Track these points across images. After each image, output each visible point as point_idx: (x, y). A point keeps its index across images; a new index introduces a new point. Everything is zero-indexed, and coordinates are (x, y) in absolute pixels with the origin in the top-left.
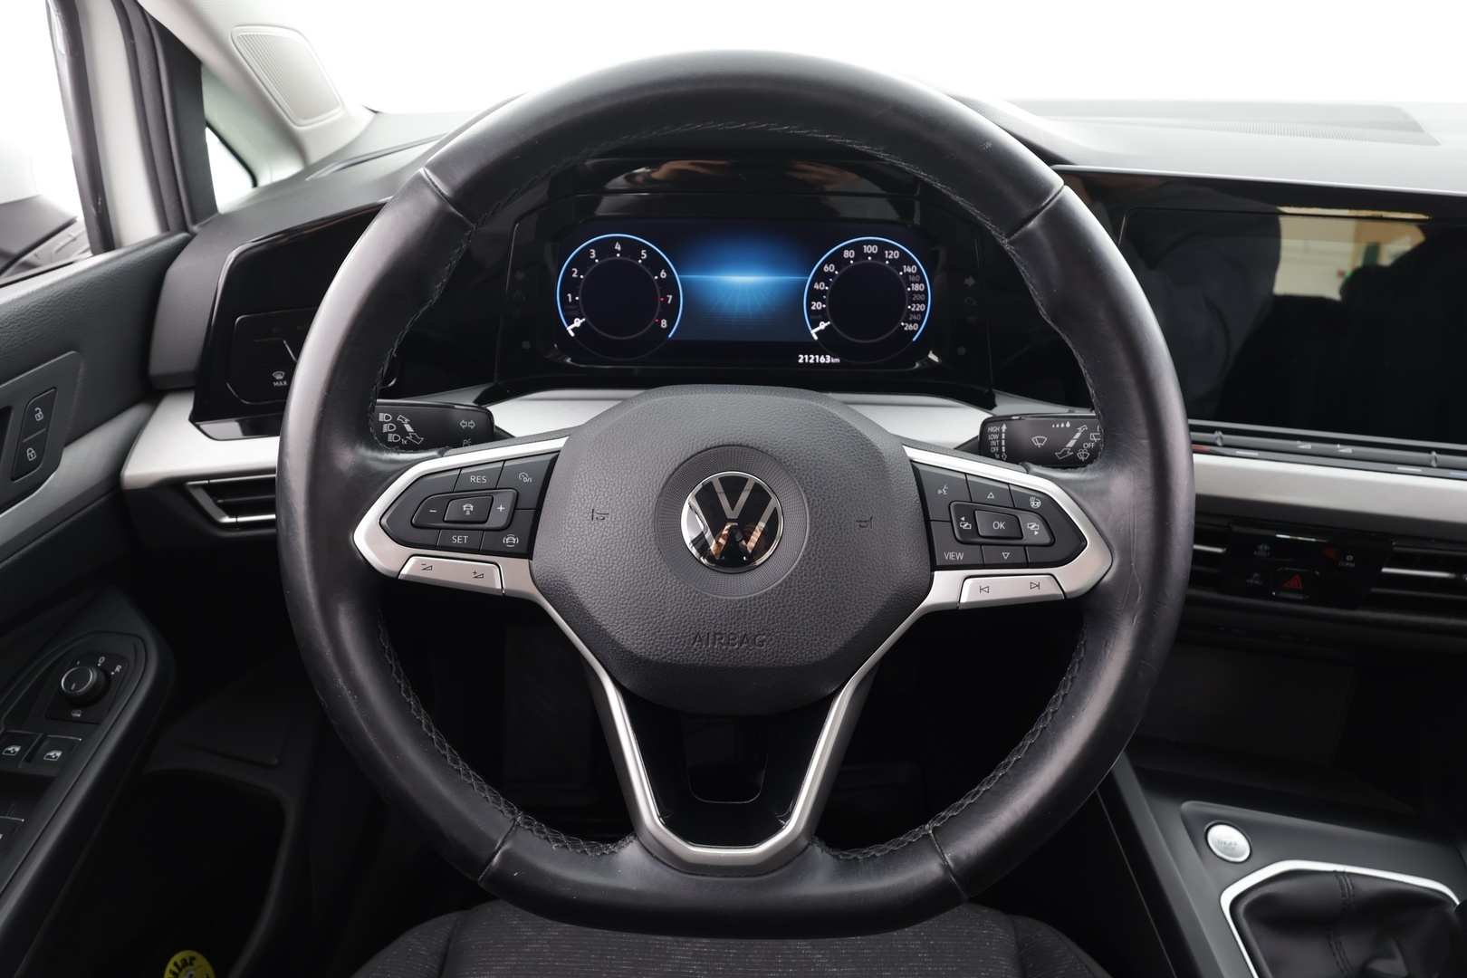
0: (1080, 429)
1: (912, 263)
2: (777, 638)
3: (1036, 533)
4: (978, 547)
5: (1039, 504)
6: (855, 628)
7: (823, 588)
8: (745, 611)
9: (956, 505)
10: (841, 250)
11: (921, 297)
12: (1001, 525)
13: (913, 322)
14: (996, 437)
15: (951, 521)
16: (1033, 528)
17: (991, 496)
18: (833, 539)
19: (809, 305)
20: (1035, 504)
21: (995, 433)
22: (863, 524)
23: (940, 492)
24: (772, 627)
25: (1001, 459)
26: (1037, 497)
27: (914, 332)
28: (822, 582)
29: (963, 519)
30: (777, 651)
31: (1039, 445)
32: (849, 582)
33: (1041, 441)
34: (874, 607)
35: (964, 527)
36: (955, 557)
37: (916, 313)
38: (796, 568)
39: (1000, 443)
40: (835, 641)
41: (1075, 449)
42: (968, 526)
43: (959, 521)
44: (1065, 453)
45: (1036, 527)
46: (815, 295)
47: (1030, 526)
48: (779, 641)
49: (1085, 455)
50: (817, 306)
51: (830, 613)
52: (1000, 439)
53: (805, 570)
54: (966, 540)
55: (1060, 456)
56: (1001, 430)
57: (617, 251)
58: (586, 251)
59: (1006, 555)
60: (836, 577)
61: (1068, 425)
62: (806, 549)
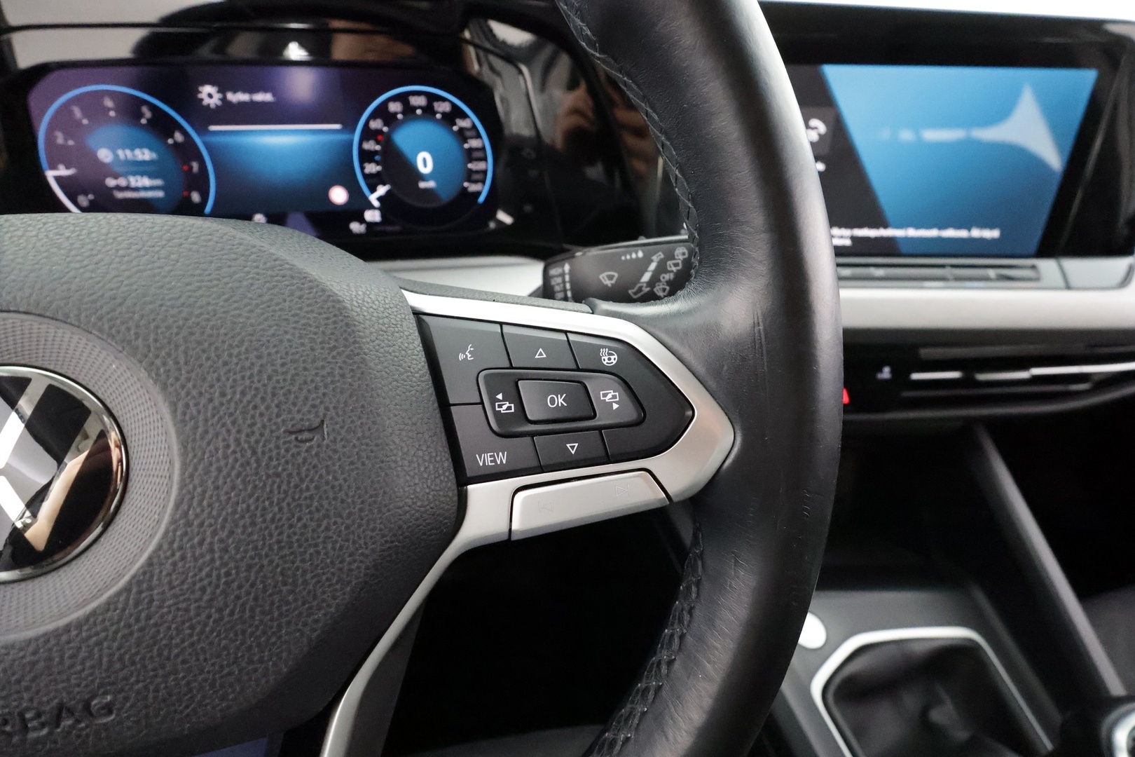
0: (654, 258)
1: (464, 116)
2: (138, 693)
3: (615, 406)
4: (528, 439)
5: (614, 359)
6: (314, 630)
7: (228, 574)
8: (50, 659)
9: (486, 376)
10: (385, 103)
11: (480, 154)
12: (560, 400)
13: (476, 182)
14: (559, 280)
15: (482, 403)
16: (610, 398)
17: (541, 354)
18: (238, 475)
19: (362, 168)
20: (609, 359)
21: (557, 276)
22: (305, 435)
23: (461, 357)
24: (121, 675)
25: (566, 299)
26: (610, 348)
27: (478, 194)
28: (224, 564)
29: (500, 396)
30: (147, 716)
31: (609, 283)
32: (286, 551)
33: (610, 278)
34: (349, 583)
35: (503, 409)
36: (494, 461)
37: (477, 172)
38: (160, 547)
39: (565, 287)
40: (275, 665)
41: (652, 283)
42: (509, 408)
43: (493, 400)
44: (640, 290)
45: (614, 397)
46: (366, 157)
47: (605, 395)
48: (146, 698)
49: (664, 290)
50: (372, 168)
51: (252, 617)
52: (564, 282)
53: (181, 548)
54: (506, 431)
55: (635, 293)
56: (564, 271)
57: (109, 109)
58: (66, 107)
59: (573, 448)
60: (256, 548)
61: (640, 254)
62: (177, 506)
